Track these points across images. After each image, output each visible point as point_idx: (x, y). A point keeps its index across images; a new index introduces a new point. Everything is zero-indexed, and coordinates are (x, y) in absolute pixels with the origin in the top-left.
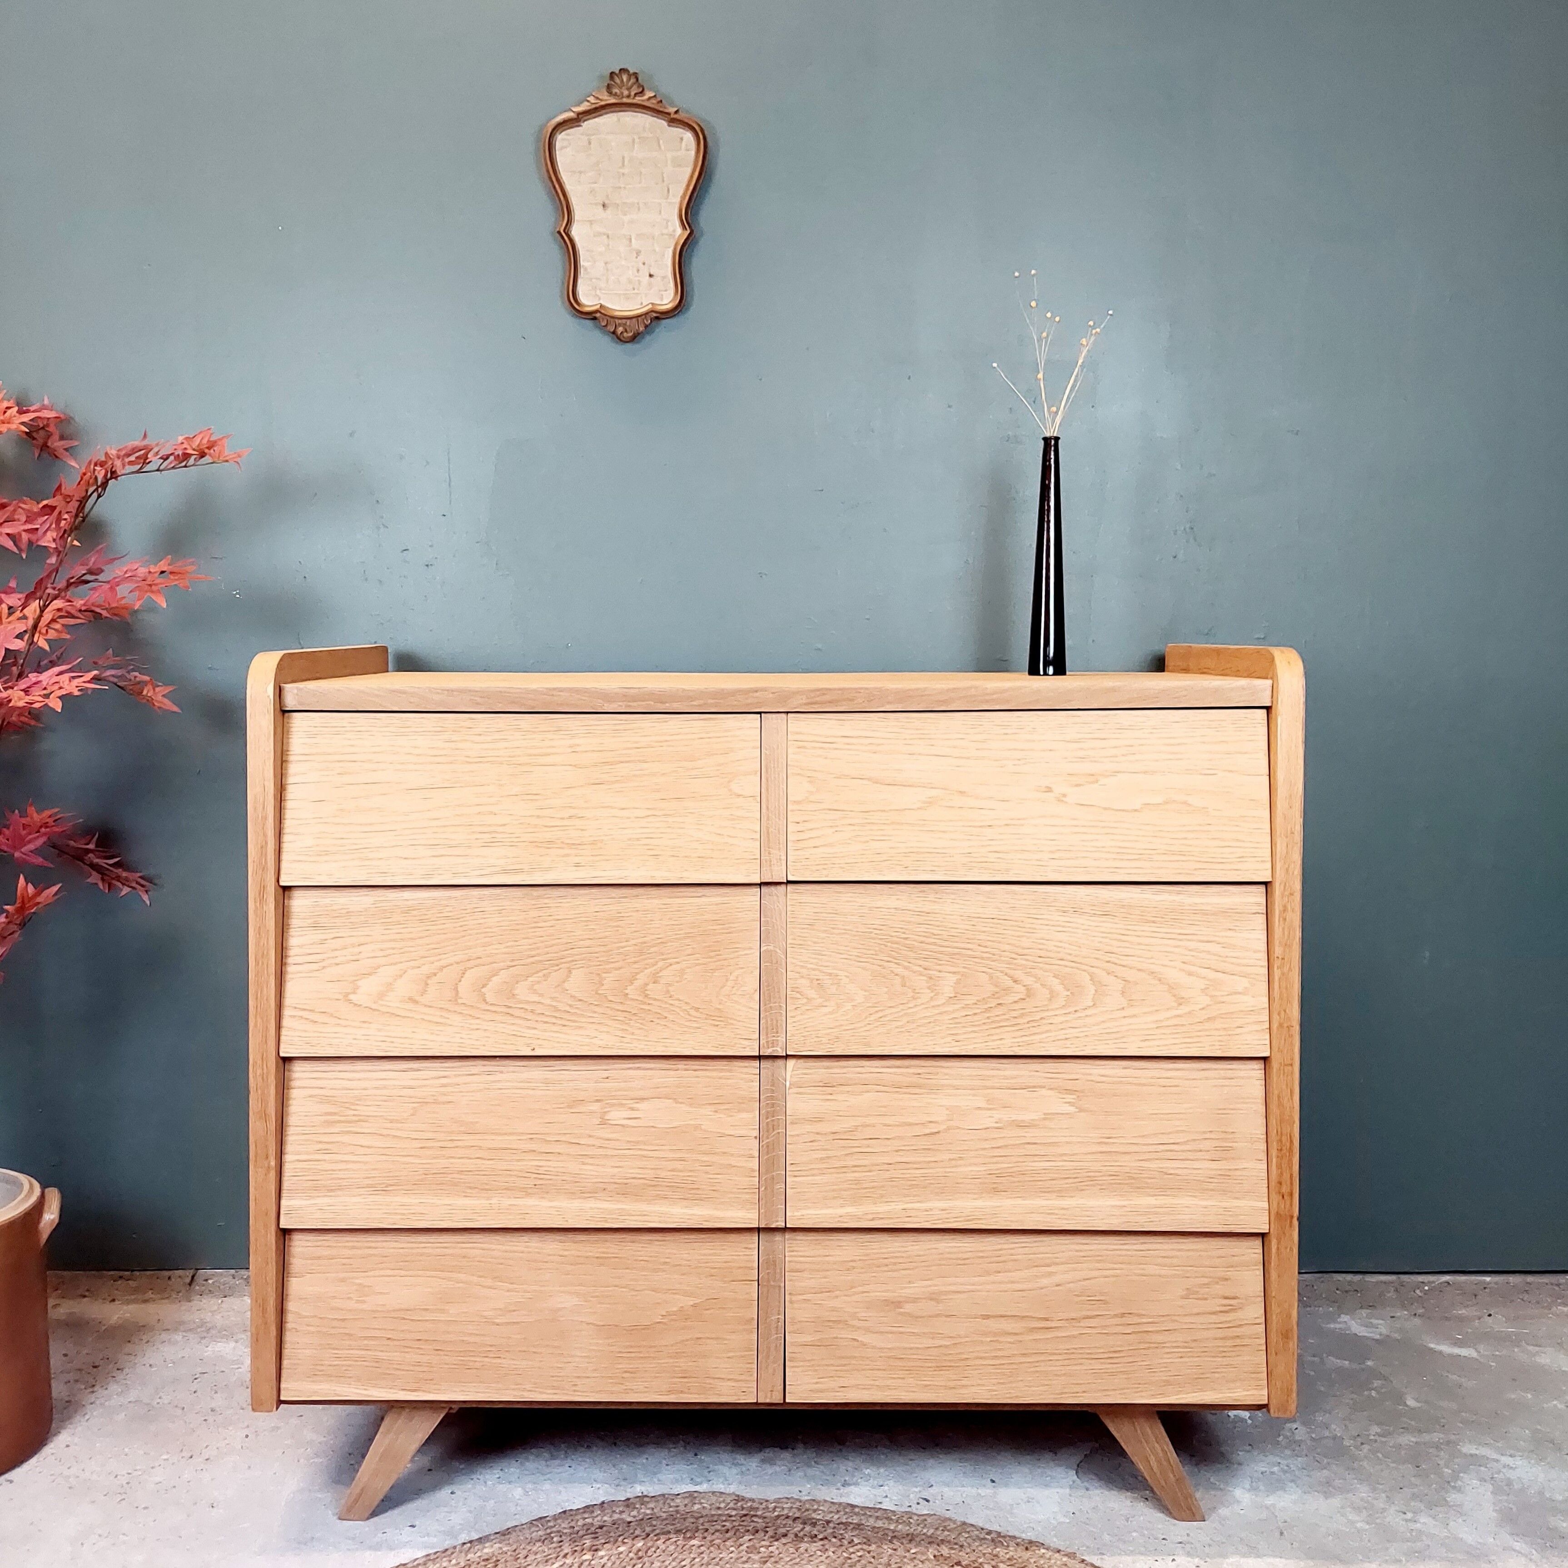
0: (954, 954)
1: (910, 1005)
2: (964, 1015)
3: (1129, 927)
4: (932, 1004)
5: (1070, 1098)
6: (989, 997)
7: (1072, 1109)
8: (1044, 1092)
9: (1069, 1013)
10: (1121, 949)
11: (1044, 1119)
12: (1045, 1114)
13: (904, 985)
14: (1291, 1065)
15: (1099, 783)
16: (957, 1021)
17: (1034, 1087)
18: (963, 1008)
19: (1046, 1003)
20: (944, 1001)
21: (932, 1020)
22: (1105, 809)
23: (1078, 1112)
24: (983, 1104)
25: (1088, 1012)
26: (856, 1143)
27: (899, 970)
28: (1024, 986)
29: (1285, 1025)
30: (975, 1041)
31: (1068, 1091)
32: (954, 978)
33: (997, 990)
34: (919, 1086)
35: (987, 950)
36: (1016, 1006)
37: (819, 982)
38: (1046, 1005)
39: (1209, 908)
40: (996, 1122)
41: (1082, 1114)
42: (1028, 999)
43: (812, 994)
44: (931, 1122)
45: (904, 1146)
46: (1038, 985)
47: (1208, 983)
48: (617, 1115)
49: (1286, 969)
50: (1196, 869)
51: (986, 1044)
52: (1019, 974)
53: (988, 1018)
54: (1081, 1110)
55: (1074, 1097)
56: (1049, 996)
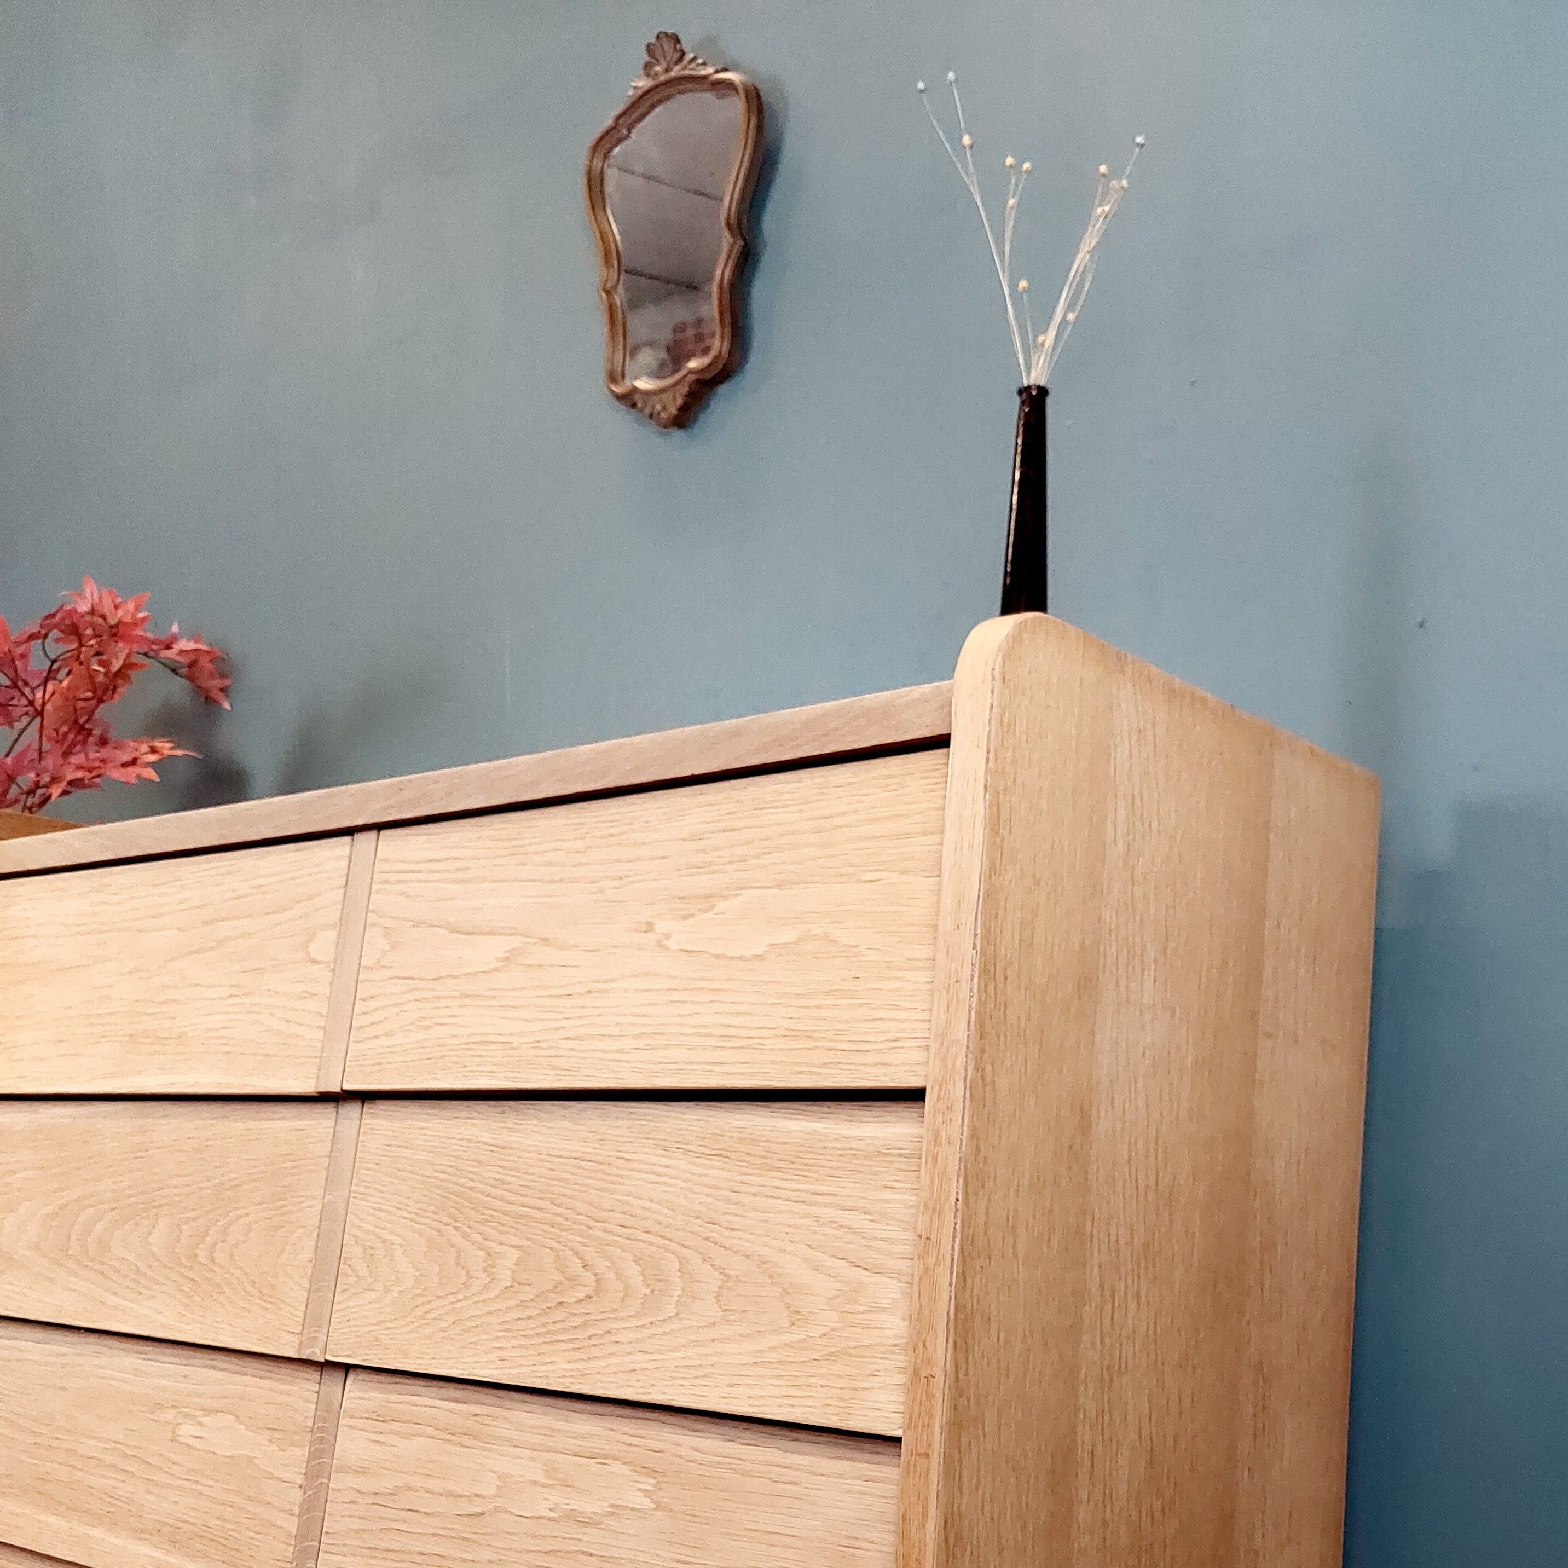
0: (521, 1216)
1: (461, 1296)
2: (516, 1317)
3: (745, 1178)
4: (485, 1296)
5: (649, 1483)
6: (548, 1291)
7: (646, 1503)
8: (616, 1467)
9: (643, 1326)
10: (729, 1218)
11: (610, 1514)
12: (612, 1506)
13: (458, 1264)
14: (927, 1455)
15: (716, 910)
16: (507, 1326)
17: (606, 1457)
18: (518, 1306)
19: (615, 1306)
20: (497, 1293)
21: (479, 1322)
22: (717, 957)
23: (655, 1509)
24: (540, 1478)
25: (668, 1327)
26: (392, 1514)
27: (458, 1239)
28: (596, 1275)
29: (923, 1374)
30: (522, 1362)
31: (649, 1471)
32: (514, 1255)
33: (562, 1279)
34: (474, 1437)
35: (559, 1210)
36: (579, 1309)
37: (372, 1252)
38: (616, 1310)
39: (862, 1145)
40: (551, 1510)
41: (659, 1513)
42: (595, 1299)
43: (363, 1271)
44: (477, 1495)
45: (444, 1528)
46: (612, 1276)
47: (838, 1285)
48: (186, 1431)
49: (931, 1261)
50: (825, 1065)
51: (534, 1368)
52: (590, 1254)
53: (545, 1325)
54: (658, 1507)
55: (653, 1481)
56: (622, 1295)
